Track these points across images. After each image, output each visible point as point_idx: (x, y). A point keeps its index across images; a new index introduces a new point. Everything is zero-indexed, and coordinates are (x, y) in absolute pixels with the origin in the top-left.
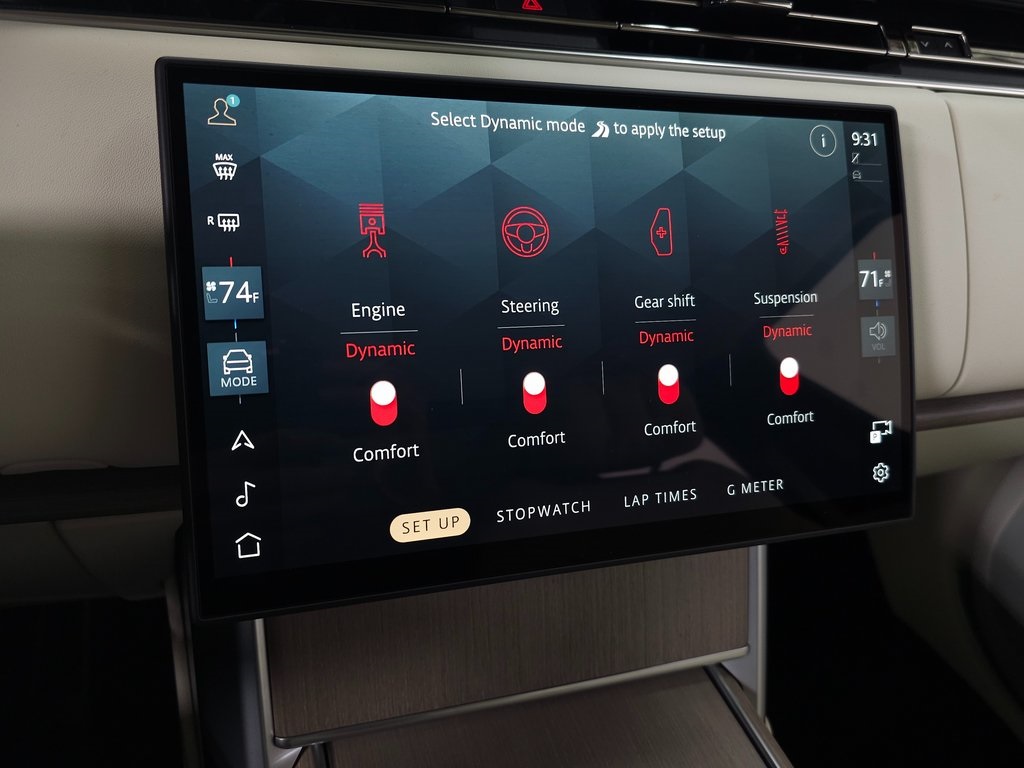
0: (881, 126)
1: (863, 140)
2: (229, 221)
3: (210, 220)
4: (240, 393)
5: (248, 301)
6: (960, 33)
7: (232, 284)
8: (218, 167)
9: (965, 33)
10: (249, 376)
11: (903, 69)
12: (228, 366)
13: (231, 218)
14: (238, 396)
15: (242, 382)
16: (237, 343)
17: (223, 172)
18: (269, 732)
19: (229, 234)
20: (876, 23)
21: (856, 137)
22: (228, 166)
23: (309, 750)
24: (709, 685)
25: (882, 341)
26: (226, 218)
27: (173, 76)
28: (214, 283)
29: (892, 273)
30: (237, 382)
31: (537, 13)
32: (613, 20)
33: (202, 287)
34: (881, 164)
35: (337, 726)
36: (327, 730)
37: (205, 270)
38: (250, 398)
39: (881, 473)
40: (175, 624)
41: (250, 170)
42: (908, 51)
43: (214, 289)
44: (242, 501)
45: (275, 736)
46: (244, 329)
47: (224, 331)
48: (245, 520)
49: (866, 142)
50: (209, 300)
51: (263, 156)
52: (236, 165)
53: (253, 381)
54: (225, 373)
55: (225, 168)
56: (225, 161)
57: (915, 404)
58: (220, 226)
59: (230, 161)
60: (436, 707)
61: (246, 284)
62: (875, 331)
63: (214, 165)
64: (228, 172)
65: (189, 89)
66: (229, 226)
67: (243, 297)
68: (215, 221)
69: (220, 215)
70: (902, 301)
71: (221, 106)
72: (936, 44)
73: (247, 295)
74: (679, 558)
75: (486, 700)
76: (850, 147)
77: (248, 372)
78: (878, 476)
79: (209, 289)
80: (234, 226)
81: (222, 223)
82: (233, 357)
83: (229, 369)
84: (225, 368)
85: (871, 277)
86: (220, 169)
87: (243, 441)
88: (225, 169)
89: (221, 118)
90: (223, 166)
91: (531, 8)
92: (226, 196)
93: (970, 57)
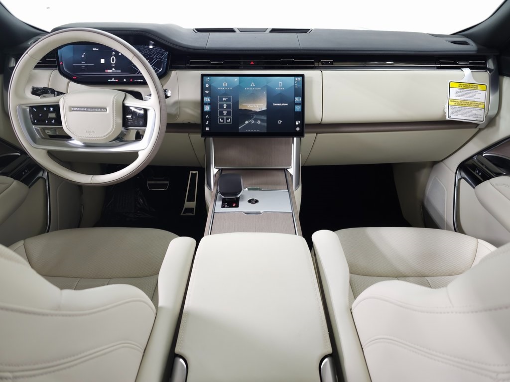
0: (301, 77)
3: (205, 91)
6: (332, 61)
7: (207, 99)
15: (207, 110)
19: (207, 93)
20: (313, 61)
25: (300, 109)
26: (207, 91)
27: (203, 76)
29: (301, 99)
38: (208, 112)
41: (210, 86)
42: (319, 65)
44: (207, 123)
45: (215, 166)
46: (208, 104)
47: (206, 104)
48: (207, 126)
49: (298, 79)
50: (204, 100)
51: (212, 84)
53: (209, 110)
55: (207, 86)
62: (298, 107)
70: (302, 104)
73: (209, 100)
76: (295, 80)
83: (206, 108)
85: (297, 99)
87: (207, 116)
89: (207, 80)
92: (207, 89)
93: (333, 65)
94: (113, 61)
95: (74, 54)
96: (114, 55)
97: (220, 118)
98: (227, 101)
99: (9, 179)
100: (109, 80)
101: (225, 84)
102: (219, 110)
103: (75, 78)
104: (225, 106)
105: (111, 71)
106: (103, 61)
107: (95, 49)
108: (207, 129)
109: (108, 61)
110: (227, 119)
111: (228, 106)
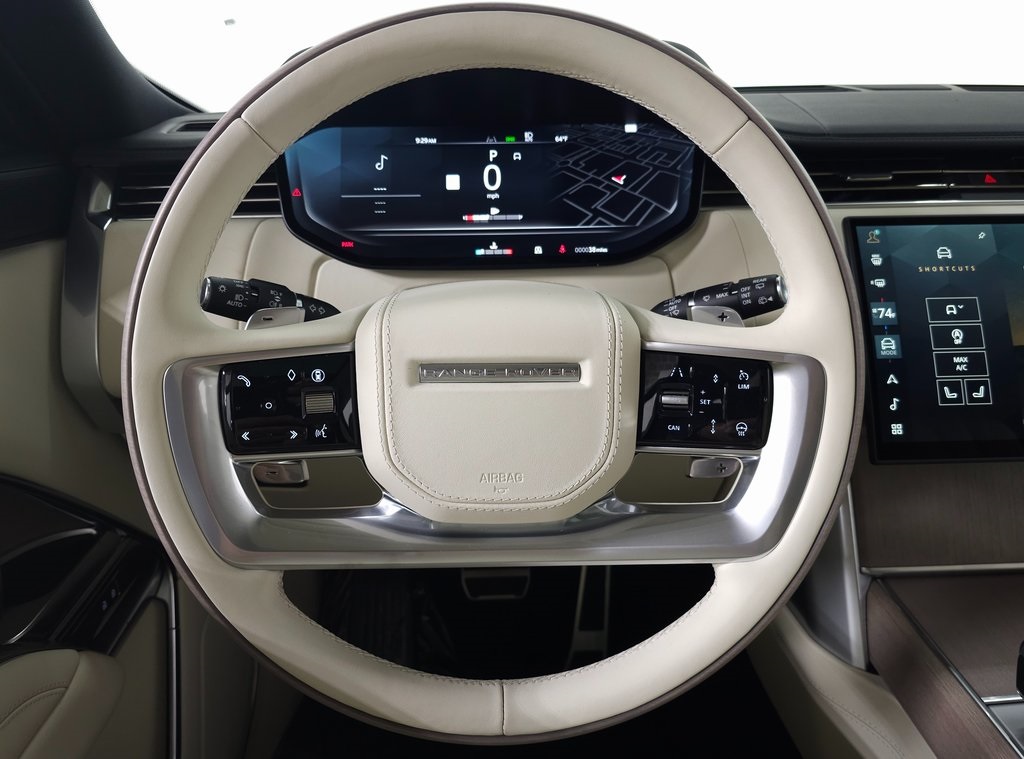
2: (880, 283)
3: (872, 282)
4: (891, 358)
5: (890, 317)
7: (883, 309)
8: (873, 260)
10: (894, 350)
12: (884, 345)
13: (881, 281)
15: (890, 353)
16: (887, 335)
19: (881, 288)
26: (879, 281)
27: (851, 225)
28: (875, 310)
31: (994, 184)
33: (871, 311)
37: (872, 304)
38: (895, 360)
41: (886, 260)
43: (877, 312)
44: (893, 407)
46: (890, 329)
47: (882, 330)
48: (895, 418)
50: (875, 317)
51: (894, 255)
52: (882, 259)
53: (895, 353)
54: (883, 349)
56: (876, 257)
59: (879, 257)
65: (860, 229)
66: (881, 285)
67: (888, 315)
68: (875, 283)
69: (876, 280)
71: (872, 235)
73: (890, 314)
77: (894, 348)
79: (874, 312)
80: (883, 285)
81: (877, 284)
82: (885, 342)
84: (882, 347)
86: (875, 261)
87: (892, 379)
88: (877, 261)
89: (873, 240)
92: (878, 272)
94: (492, 181)
95: (344, 159)
96: (495, 161)
97: (943, 385)
98: (961, 315)
99: (68, 655)
100: (480, 252)
101: (944, 253)
102: (937, 351)
103: (351, 245)
104: (958, 335)
105: (485, 218)
106: (453, 182)
107: (425, 140)
108: (897, 429)
109: (471, 181)
110: (973, 386)
111: (971, 337)
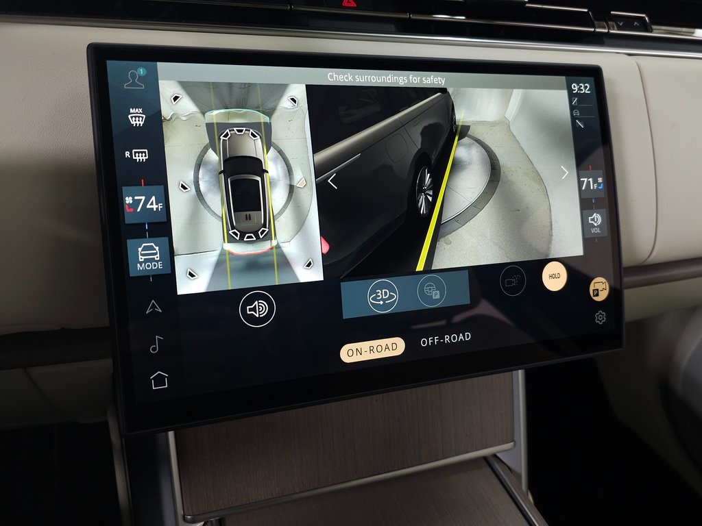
0: (592, 79)
1: (579, 89)
2: (140, 154)
3: (127, 154)
4: (151, 274)
5: (155, 210)
6: (644, 15)
7: (143, 198)
8: (132, 117)
9: (647, 16)
10: (157, 261)
11: (606, 41)
12: (142, 255)
13: (142, 153)
14: (149, 276)
15: (152, 266)
16: (148, 239)
17: (135, 121)
18: (180, 512)
20: (586, 10)
21: (575, 87)
22: (139, 117)
23: (209, 525)
24: (488, 470)
25: (598, 226)
26: (139, 153)
27: (99, 56)
28: (131, 198)
29: (603, 180)
30: (148, 266)
31: (353, 8)
32: (405, 12)
33: (123, 201)
34: (593, 104)
35: (227, 507)
36: (222, 509)
38: (158, 277)
39: (601, 318)
40: (115, 439)
41: (154, 119)
42: (609, 29)
43: (131, 202)
44: (154, 349)
45: (184, 515)
46: (153, 228)
47: (139, 231)
49: (582, 90)
50: (127, 210)
52: (144, 116)
54: (140, 260)
56: (137, 113)
57: (622, 269)
58: (134, 158)
59: (140, 113)
60: (298, 491)
61: (153, 198)
62: (593, 220)
63: (129, 116)
64: (139, 121)
66: (141, 158)
67: (151, 207)
68: (131, 154)
69: (134, 151)
70: (609, 200)
71: (134, 76)
72: (628, 23)
73: (154, 205)
74: (463, 381)
75: (332, 485)
76: (571, 95)
77: (156, 259)
78: (598, 320)
79: (127, 202)
80: (144, 158)
81: (135, 156)
82: (145, 249)
83: (143, 258)
84: (140, 257)
85: (588, 182)
86: (134, 119)
87: (154, 307)
88: (137, 119)
89: (134, 84)
90: (135, 117)
91: (350, 5)
93: (651, 32)
